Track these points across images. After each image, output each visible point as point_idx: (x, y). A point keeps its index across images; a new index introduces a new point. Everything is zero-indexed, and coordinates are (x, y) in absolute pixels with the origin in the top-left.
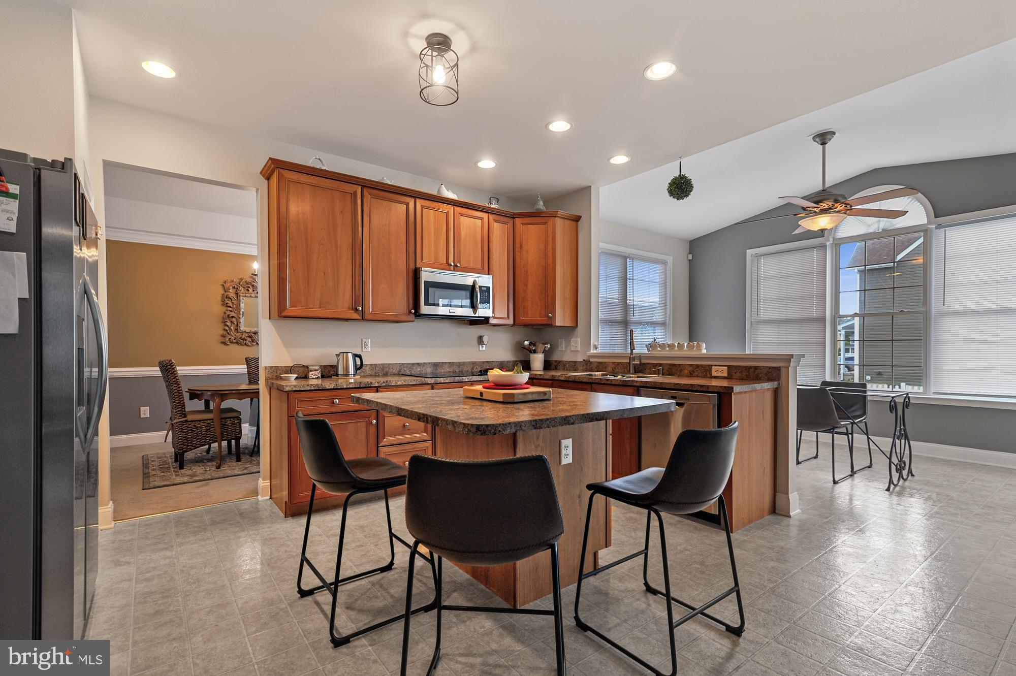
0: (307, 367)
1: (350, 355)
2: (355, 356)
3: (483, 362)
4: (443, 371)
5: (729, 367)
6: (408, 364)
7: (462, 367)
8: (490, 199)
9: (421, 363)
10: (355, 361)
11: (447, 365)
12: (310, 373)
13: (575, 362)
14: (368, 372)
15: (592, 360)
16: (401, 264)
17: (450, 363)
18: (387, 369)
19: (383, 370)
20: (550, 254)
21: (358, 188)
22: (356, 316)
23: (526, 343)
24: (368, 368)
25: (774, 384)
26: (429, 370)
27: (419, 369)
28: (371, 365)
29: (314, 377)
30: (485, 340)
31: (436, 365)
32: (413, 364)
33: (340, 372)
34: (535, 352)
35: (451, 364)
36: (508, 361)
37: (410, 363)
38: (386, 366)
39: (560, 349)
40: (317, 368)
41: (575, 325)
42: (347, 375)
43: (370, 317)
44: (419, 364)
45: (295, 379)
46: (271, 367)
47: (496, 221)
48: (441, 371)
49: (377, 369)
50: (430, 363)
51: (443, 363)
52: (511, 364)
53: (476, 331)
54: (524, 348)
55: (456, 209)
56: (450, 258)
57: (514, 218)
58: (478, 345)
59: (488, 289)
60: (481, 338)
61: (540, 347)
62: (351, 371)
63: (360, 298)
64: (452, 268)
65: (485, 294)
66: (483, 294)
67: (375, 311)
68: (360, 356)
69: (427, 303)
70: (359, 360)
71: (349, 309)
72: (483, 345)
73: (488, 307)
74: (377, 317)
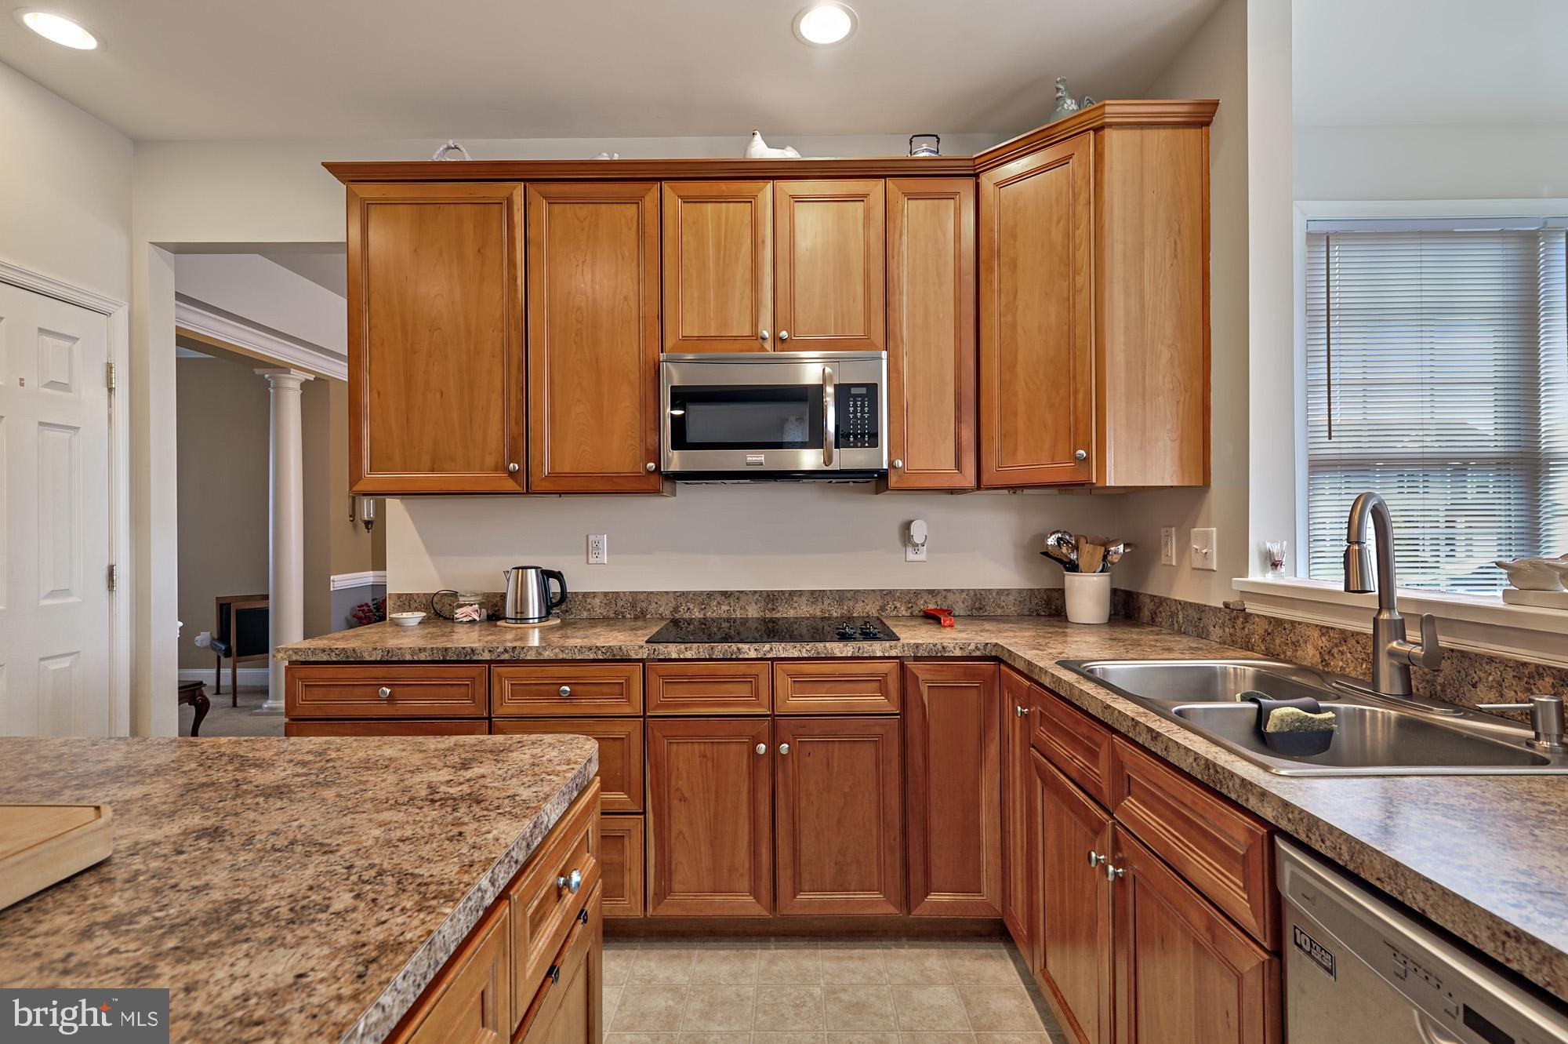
0: (455, 594)
1: (532, 575)
2: (546, 575)
3: (917, 593)
6: (695, 593)
7: (851, 603)
8: (911, 142)
10: (544, 588)
11: (804, 599)
12: (459, 611)
13: (1201, 609)
14: (599, 611)
15: (1251, 608)
17: (812, 592)
18: (644, 605)
19: (633, 606)
20: (1083, 256)
21: (515, 188)
22: (511, 485)
23: (1052, 541)
24: (597, 601)
26: (752, 610)
28: (606, 594)
29: (465, 619)
30: (918, 531)
31: (772, 598)
32: (710, 595)
33: (509, 612)
34: (1073, 567)
36: (1000, 592)
37: (702, 593)
38: (642, 597)
39: (1164, 560)
40: (469, 597)
41: (1200, 484)
42: (521, 618)
43: (547, 486)
44: (726, 595)
45: (420, 623)
47: (912, 196)
49: (620, 604)
50: (755, 592)
51: (792, 593)
52: (1011, 598)
53: (888, 510)
54: (1046, 554)
55: (780, 184)
56: (761, 320)
57: (977, 176)
58: (905, 546)
59: (872, 389)
60: (907, 526)
61: (1089, 554)
62: (534, 609)
63: (521, 443)
64: (768, 345)
65: (862, 406)
66: (855, 406)
67: (558, 470)
68: (558, 576)
69: (680, 442)
70: (554, 586)
71: (496, 469)
72: (915, 545)
73: (874, 444)
74: (564, 484)
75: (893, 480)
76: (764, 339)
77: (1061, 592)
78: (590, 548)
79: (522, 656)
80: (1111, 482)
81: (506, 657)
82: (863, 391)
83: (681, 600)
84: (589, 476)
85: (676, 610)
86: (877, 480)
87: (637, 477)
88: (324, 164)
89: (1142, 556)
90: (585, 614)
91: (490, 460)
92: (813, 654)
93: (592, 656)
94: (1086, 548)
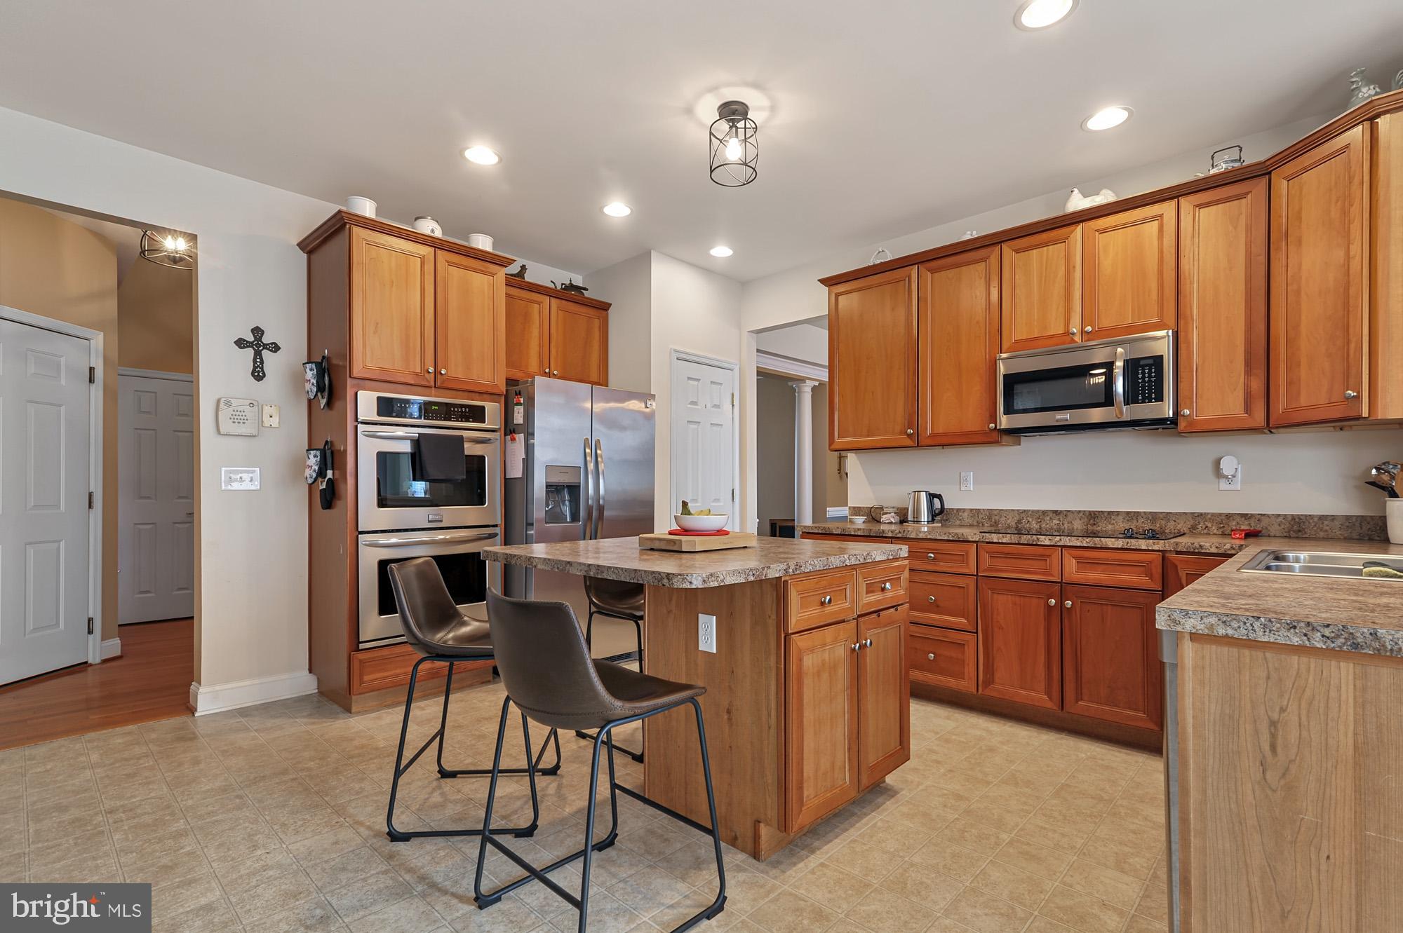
0: (882, 508)
1: (923, 495)
2: (932, 496)
3: (1229, 516)
4: (1110, 527)
6: (1033, 511)
7: (1163, 522)
8: (1213, 158)
9: (1061, 511)
10: (931, 504)
11: (1121, 517)
12: (884, 516)
14: (967, 521)
17: (1128, 513)
18: (997, 518)
19: (990, 518)
21: (912, 269)
22: (909, 442)
23: (1374, 471)
24: (966, 514)
26: (1078, 525)
27: (1056, 522)
28: (971, 510)
29: (887, 522)
30: (1228, 465)
31: (1093, 516)
32: (1044, 512)
33: (910, 518)
34: (1394, 493)
35: (1131, 516)
37: (1038, 511)
38: (995, 512)
40: (891, 510)
43: (928, 441)
44: (1056, 512)
45: (864, 522)
46: (854, 508)
47: (1203, 205)
48: (1102, 526)
49: (981, 516)
50: (1080, 511)
51: (1110, 513)
53: (1204, 447)
54: (1373, 483)
55: (1089, 224)
56: (1072, 322)
57: (1270, 173)
58: (1220, 478)
59: (1158, 360)
60: (1218, 462)
62: (924, 516)
63: (914, 418)
64: (1077, 338)
65: (1150, 373)
66: (1143, 373)
67: (935, 432)
68: (939, 497)
69: (1009, 410)
70: (937, 502)
71: (901, 433)
72: (1226, 477)
73: (1160, 398)
74: (945, 440)
75: (1182, 425)
76: (1073, 334)
78: (962, 481)
79: (908, 536)
81: (900, 535)
82: (1151, 361)
83: (1023, 515)
84: (954, 434)
85: (1019, 522)
86: (1167, 426)
87: (984, 433)
88: (819, 280)
90: (958, 522)
91: (898, 428)
92: (1091, 544)
93: (946, 538)
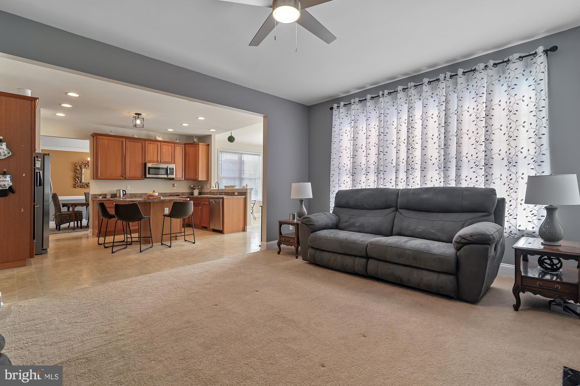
0: (106, 194)
1: (121, 191)
2: (123, 191)
3: (175, 193)
5: (238, 192)
6: (144, 193)
7: (166, 194)
8: (176, 138)
10: (123, 192)
13: (208, 192)
15: (212, 191)
16: (140, 161)
19: (134, 195)
21: (124, 139)
22: (122, 178)
23: (192, 186)
24: (128, 195)
25: (244, 196)
28: (130, 194)
29: (108, 197)
30: (175, 185)
33: (118, 195)
34: (195, 189)
35: (161, 193)
36: (185, 193)
38: (136, 194)
39: (204, 188)
40: (109, 194)
41: (207, 180)
42: (120, 196)
43: (128, 179)
45: (101, 198)
46: (94, 194)
47: (177, 146)
49: (132, 195)
52: (187, 193)
53: (172, 182)
54: (191, 188)
55: (161, 143)
56: (158, 159)
57: (185, 145)
58: (173, 187)
59: (173, 169)
60: (174, 184)
61: (197, 187)
62: (122, 195)
63: (124, 173)
64: (159, 162)
66: (171, 170)
69: (149, 174)
70: (124, 192)
71: (120, 176)
72: (175, 187)
73: (173, 175)
74: (130, 178)
75: (175, 179)
77: (193, 193)
80: (199, 180)
84: (134, 177)
87: (141, 177)
89: (202, 188)
94: (196, 187)
